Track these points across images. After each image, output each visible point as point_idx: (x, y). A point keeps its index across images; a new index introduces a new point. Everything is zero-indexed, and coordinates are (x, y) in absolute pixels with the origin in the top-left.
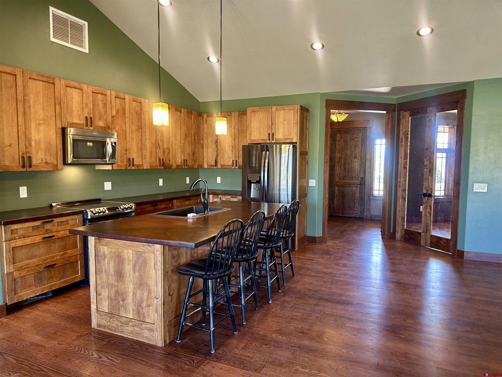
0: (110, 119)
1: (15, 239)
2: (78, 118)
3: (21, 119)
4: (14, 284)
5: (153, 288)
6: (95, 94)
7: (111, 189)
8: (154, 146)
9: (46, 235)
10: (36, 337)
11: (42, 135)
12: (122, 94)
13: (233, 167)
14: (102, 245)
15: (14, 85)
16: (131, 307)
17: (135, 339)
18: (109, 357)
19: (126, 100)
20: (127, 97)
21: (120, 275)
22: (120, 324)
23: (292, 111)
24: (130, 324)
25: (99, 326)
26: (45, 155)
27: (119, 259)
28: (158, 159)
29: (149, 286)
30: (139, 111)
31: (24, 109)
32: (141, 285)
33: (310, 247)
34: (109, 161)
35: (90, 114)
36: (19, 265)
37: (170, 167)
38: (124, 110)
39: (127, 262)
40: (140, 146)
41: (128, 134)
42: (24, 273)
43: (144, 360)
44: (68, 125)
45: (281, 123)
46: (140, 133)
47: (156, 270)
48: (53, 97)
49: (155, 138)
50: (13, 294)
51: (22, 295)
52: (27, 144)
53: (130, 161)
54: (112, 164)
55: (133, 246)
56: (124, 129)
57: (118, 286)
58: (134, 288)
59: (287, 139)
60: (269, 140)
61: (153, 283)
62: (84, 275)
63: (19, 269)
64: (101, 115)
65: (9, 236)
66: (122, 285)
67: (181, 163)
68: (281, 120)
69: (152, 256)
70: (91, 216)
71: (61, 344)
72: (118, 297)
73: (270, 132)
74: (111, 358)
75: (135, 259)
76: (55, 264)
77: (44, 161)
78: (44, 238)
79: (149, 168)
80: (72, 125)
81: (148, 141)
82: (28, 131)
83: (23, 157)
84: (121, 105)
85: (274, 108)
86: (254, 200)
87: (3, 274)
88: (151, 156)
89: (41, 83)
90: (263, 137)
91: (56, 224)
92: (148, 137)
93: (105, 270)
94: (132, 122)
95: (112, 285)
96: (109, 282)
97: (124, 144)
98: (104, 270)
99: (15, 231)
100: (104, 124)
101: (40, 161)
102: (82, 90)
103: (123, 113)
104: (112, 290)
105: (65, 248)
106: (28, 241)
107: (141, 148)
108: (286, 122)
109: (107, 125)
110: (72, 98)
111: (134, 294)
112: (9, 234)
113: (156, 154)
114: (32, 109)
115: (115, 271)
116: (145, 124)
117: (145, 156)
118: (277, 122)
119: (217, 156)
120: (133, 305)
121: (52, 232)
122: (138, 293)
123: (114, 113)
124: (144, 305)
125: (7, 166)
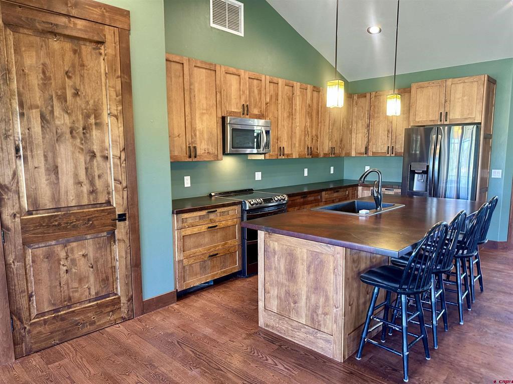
0: (264, 106)
1: (185, 228)
2: (236, 107)
3: (187, 110)
4: (183, 271)
5: (331, 294)
6: (251, 80)
7: (260, 179)
8: (303, 133)
9: (211, 225)
10: (207, 329)
11: (205, 124)
12: (276, 78)
13: (389, 155)
14: (273, 240)
15: (181, 75)
16: (303, 312)
17: (308, 347)
18: (286, 366)
19: (279, 84)
20: (280, 81)
21: (291, 274)
22: (290, 328)
23: (476, 84)
24: (302, 330)
25: (267, 326)
26: (208, 145)
27: (291, 258)
28: (306, 148)
29: (326, 292)
30: (291, 95)
31: (190, 98)
32: (316, 289)
33: (491, 254)
34: (263, 150)
35: (246, 102)
36: (188, 253)
37: (317, 156)
38: (277, 95)
39: (300, 262)
40: (290, 133)
41: (279, 121)
42: (192, 261)
43: (325, 376)
44: (227, 113)
45: (459, 99)
46: (291, 120)
47: (336, 275)
48: (214, 85)
49: (304, 125)
50: (183, 282)
51: (190, 282)
52: (193, 135)
53: (281, 150)
54: (265, 154)
55: (308, 245)
56: (276, 116)
57: (289, 286)
58: (308, 291)
59: (466, 119)
60: (441, 121)
61: (332, 289)
62: (241, 266)
63: (188, 257)
64: (257, 102)
65: (180, 225)
66: (294, 286)
67: (328, 151)
68: (459, 95)
69: (331, 259)
70: (249, 207)
71: (233, 342)
72: (289, 299)
73: (442, 111)
74: (289, 368)
75: (309, 259)
76: (217, 254)
77: (207, 151)
78: (209, 228)
79: (298, 157)
80: (231, 113)
81: (298, 128)
82: (193, 121)
83: (189, 147)
84: (274, 90)
85: (449, 82)
86: (417, 193)
87: (175, 261)
88: (300, 145)
89: (204, 70)
90: (431, 118)
91: (219, 214)
92: (298, 124)
93: (275, 268)
94: (284, 108)
95: (282, 284)
96: (279, 280)
97: (276, 133)
98: (273, 267)
99: (185, 220)
100: (258, 112)
101: (204, 151)
102: (239, 76)
103: (276, 99)
104: (282, 290)
105: (225, 239)
106: (196, 230)
107: (291, 137)
108: (466, 98)
109: (261, 113)
110: (231, 85)
111: (308, 298)
112: (180, 222)
113: (305, 143)
114: (196, 98)
115: (286, 269)
116: (296, 109)
117: (295, 144)
118: (452, 99)
119: (368, 142)
120: (307, 310)
121: (215, 222)
122: (313, 298)
123: (268, 100)
124: (320, 311)
125: (175, 156)
